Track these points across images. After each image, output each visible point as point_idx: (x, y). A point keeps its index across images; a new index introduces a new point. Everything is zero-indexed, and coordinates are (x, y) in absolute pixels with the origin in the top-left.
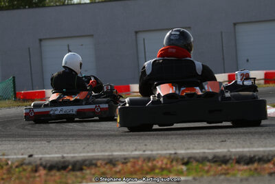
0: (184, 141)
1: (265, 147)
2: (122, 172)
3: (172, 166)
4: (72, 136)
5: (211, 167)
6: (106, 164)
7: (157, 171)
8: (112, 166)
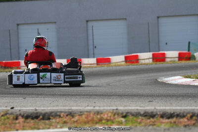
2: (78, 121)
3: (115, 118)
5: (142, 119)
6: (67, 115)
7: (104, 121)
8: (71, 117)
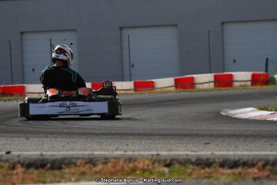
0: (167, 141)
1: (250, 150)
2: (102, 172)
3: (154, 168)
4: (52, 133)
5: (194, 169)
6: (86, 163)
7: (138, 172)
8: (92, 166)
